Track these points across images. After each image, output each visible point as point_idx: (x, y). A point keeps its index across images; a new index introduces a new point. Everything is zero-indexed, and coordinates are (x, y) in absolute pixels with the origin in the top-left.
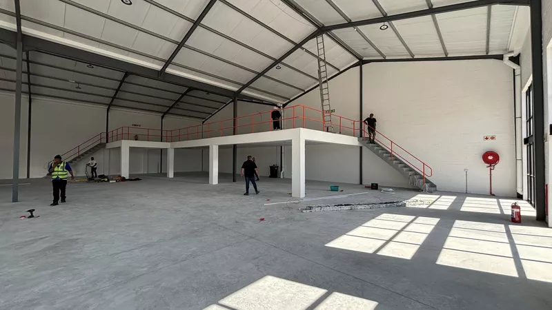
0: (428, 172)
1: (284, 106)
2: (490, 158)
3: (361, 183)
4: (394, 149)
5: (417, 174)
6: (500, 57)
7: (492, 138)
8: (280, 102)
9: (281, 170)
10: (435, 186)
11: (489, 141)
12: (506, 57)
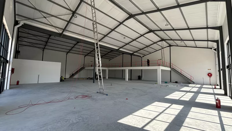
0: (192, 78)
1: (143, 57)
2: (210, 75)
3: (171, 81)
4: (182, 71)
5: (188, 79)
6: (211, 48)
7: (210, 70)
8: (142, 56)
9: (142, 77)
10: (194, 82)
11: (209, 70)
12: (213, 49)
